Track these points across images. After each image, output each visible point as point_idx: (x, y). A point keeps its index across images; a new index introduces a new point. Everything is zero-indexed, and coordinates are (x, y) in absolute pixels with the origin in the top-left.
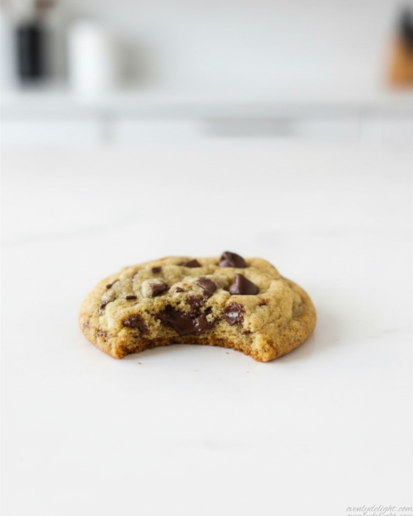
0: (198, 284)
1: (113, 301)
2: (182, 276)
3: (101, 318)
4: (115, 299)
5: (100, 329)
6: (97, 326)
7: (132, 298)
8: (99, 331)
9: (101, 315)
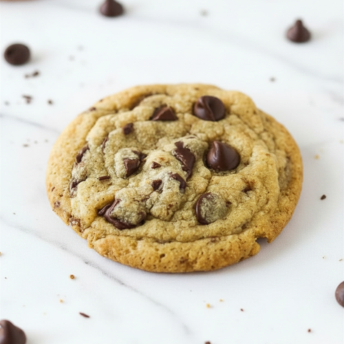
0: (175, 156)
1: (85, 180)
2: (156, 137)
3: (73, 201)
4: (87, 177)
5: (72, 214)
6: (69, 211)
7: (105, 179)
8: (71, 216)
9: (72, 196)
